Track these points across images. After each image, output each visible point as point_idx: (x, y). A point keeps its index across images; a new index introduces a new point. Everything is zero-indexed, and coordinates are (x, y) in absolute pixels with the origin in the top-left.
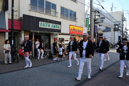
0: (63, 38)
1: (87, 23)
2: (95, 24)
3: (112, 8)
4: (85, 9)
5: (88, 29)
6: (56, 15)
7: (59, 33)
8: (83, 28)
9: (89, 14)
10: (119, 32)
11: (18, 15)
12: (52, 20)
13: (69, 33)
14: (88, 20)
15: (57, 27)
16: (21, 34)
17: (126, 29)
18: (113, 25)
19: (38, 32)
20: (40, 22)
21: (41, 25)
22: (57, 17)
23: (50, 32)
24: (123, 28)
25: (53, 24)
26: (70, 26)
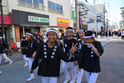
1: (73, 16)
2: (80, 17)
3: (94, 1)
4: (71, 2)
5: (74, 21)
6: (44, 9)
7: (48, 26)
8: (69, 20)
9: (74, 8)
10: (101, 23)
11: (7, 10)
12: (41, 14)
13: (57, 26)
14: (74, 13)
15: (45, 20)
16: (11, 28)
17: (107, 20)
18: (96, 17)
19: (28, 26)
20: (29, 17)
21: (30, 19)
22: (45, 11)
23: (39, 26)
24: (104, 19)
25: (42, 18)
26: (58, 19)
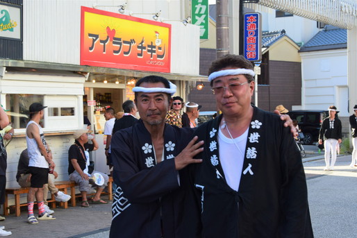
0: (41, 97)
2: (246, 6)
5: (205, 37)
7: (11, 63)
8: (169, 26)
13: (78, 63)
26: (87, 14)
